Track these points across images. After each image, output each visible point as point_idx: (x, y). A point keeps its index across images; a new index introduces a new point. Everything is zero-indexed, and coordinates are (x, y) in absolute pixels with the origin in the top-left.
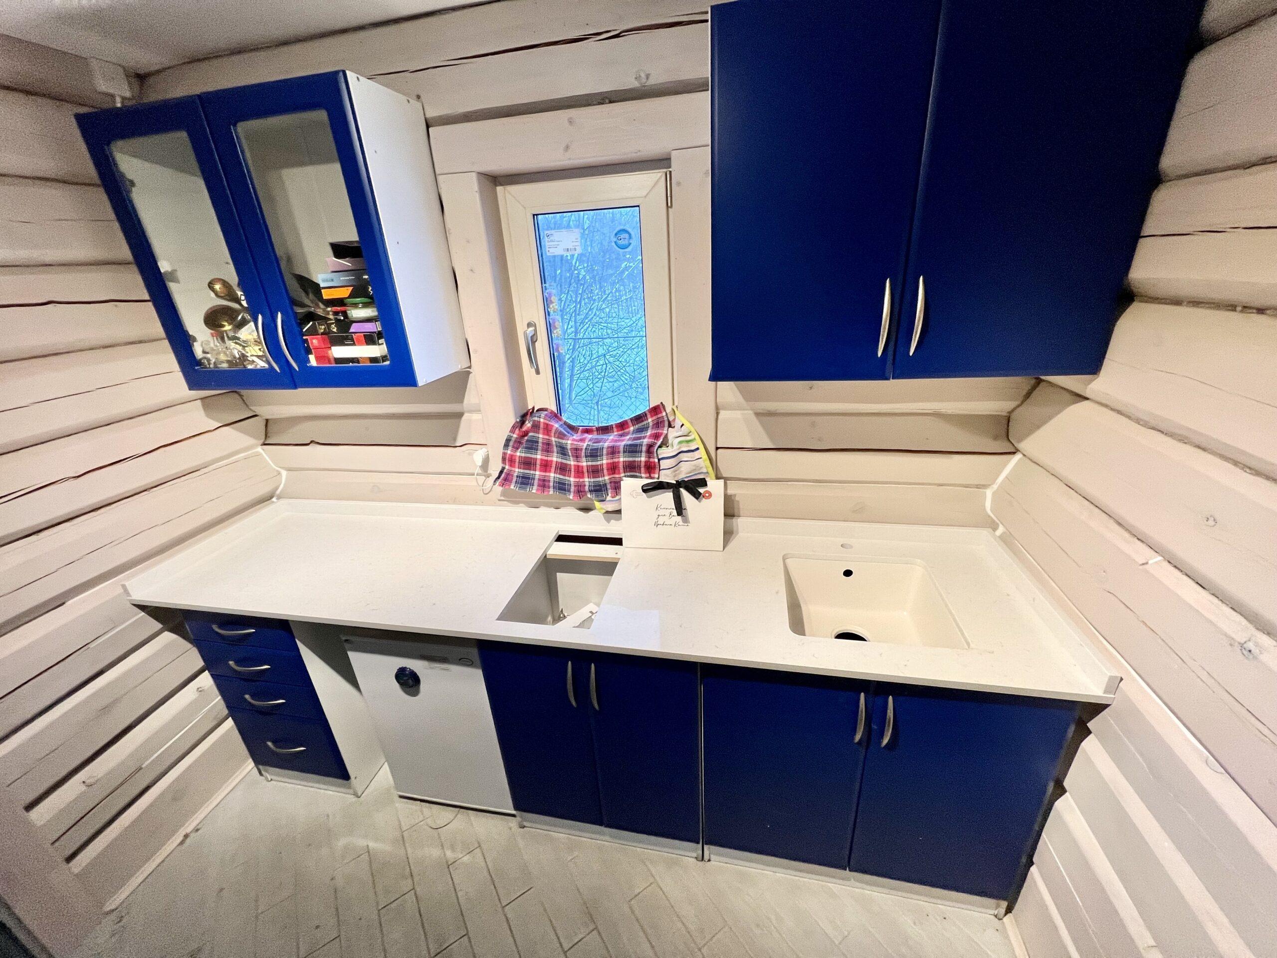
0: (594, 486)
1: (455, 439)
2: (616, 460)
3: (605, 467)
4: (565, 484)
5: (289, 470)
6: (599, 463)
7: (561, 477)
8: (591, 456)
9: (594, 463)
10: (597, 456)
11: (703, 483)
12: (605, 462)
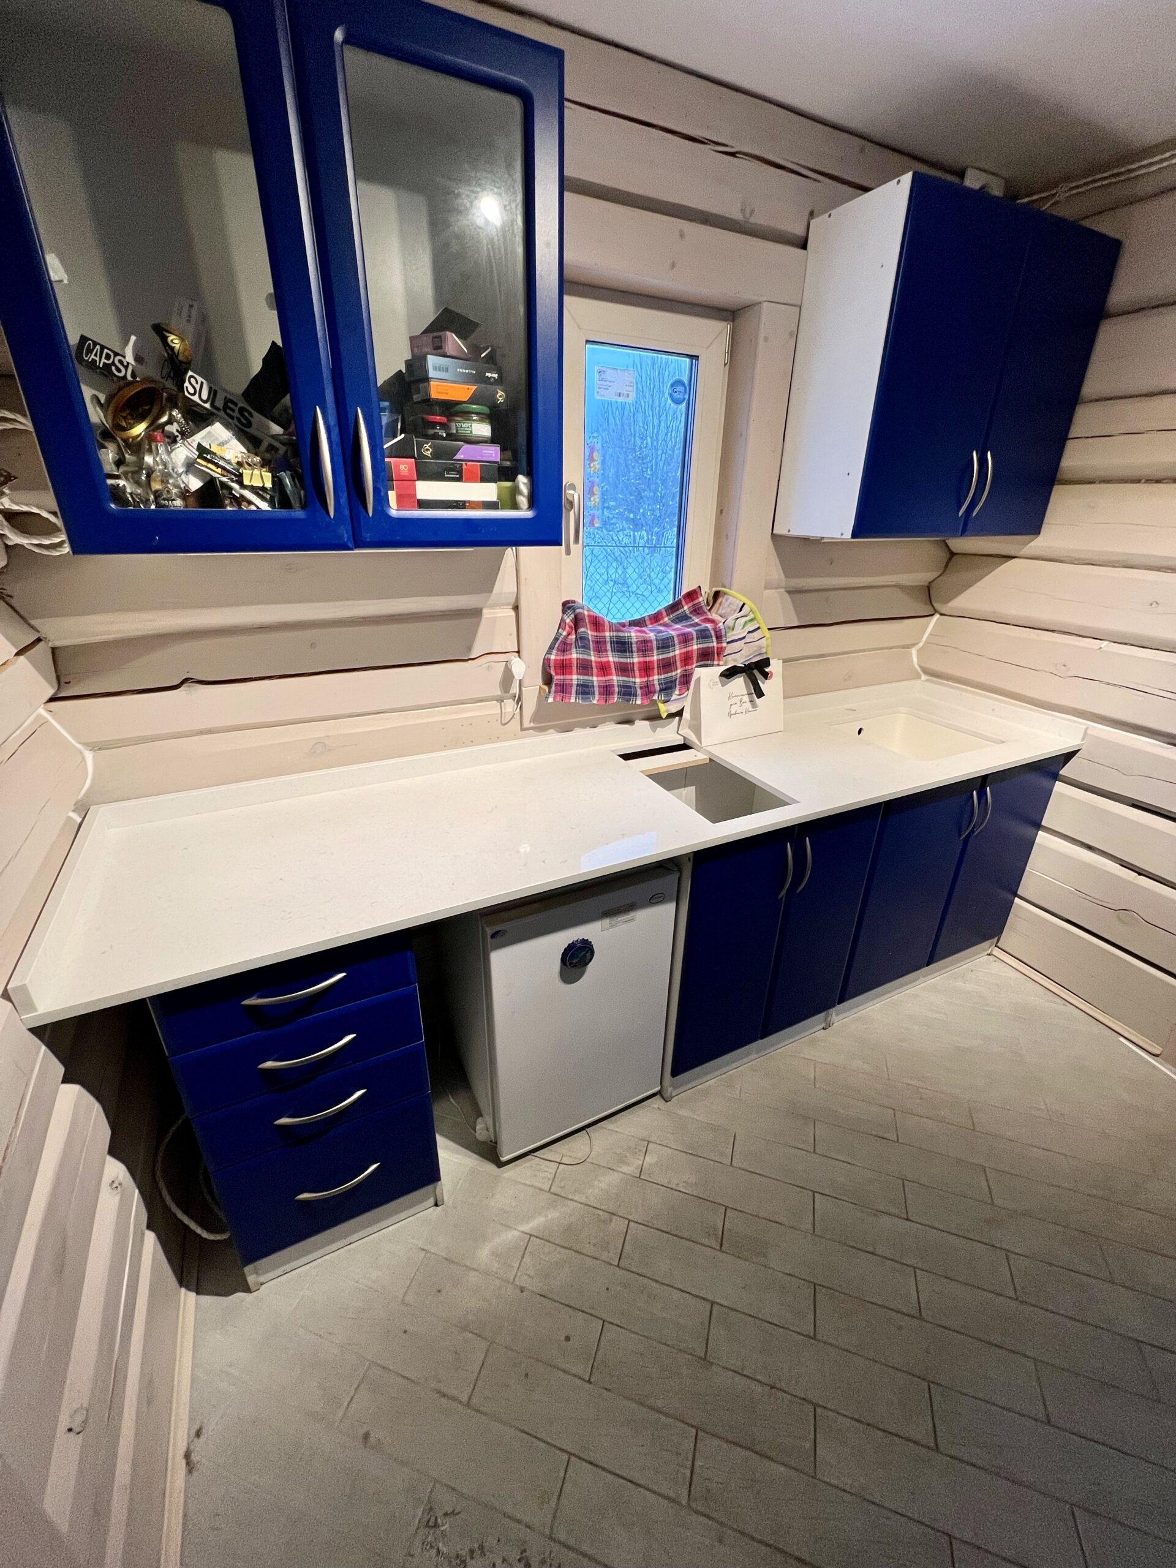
0: (665, 683)
1: (469, 649)
2: (689, 649)
3: (678, 658)
4: (630, 687)
5: (97, 747)
6: (671, 654)
7: (625, 679)
8: (663, 647)
9: (665, 656)
10: (668, 647)
11: (766, 662)
12: (677, 652)
